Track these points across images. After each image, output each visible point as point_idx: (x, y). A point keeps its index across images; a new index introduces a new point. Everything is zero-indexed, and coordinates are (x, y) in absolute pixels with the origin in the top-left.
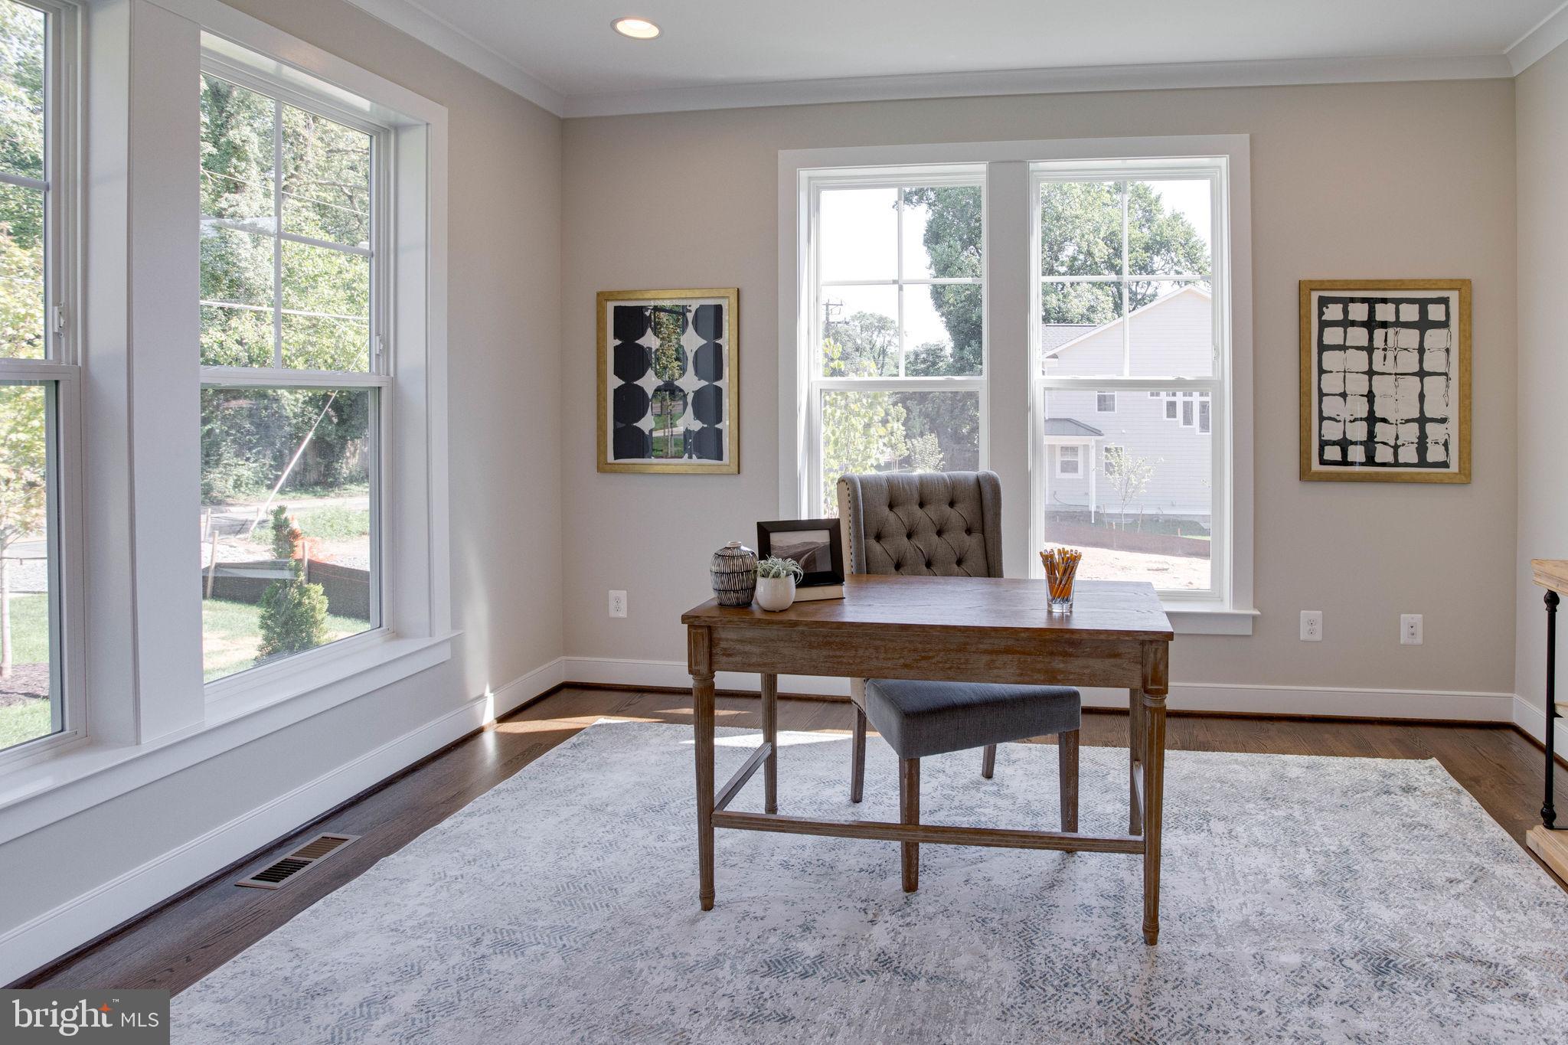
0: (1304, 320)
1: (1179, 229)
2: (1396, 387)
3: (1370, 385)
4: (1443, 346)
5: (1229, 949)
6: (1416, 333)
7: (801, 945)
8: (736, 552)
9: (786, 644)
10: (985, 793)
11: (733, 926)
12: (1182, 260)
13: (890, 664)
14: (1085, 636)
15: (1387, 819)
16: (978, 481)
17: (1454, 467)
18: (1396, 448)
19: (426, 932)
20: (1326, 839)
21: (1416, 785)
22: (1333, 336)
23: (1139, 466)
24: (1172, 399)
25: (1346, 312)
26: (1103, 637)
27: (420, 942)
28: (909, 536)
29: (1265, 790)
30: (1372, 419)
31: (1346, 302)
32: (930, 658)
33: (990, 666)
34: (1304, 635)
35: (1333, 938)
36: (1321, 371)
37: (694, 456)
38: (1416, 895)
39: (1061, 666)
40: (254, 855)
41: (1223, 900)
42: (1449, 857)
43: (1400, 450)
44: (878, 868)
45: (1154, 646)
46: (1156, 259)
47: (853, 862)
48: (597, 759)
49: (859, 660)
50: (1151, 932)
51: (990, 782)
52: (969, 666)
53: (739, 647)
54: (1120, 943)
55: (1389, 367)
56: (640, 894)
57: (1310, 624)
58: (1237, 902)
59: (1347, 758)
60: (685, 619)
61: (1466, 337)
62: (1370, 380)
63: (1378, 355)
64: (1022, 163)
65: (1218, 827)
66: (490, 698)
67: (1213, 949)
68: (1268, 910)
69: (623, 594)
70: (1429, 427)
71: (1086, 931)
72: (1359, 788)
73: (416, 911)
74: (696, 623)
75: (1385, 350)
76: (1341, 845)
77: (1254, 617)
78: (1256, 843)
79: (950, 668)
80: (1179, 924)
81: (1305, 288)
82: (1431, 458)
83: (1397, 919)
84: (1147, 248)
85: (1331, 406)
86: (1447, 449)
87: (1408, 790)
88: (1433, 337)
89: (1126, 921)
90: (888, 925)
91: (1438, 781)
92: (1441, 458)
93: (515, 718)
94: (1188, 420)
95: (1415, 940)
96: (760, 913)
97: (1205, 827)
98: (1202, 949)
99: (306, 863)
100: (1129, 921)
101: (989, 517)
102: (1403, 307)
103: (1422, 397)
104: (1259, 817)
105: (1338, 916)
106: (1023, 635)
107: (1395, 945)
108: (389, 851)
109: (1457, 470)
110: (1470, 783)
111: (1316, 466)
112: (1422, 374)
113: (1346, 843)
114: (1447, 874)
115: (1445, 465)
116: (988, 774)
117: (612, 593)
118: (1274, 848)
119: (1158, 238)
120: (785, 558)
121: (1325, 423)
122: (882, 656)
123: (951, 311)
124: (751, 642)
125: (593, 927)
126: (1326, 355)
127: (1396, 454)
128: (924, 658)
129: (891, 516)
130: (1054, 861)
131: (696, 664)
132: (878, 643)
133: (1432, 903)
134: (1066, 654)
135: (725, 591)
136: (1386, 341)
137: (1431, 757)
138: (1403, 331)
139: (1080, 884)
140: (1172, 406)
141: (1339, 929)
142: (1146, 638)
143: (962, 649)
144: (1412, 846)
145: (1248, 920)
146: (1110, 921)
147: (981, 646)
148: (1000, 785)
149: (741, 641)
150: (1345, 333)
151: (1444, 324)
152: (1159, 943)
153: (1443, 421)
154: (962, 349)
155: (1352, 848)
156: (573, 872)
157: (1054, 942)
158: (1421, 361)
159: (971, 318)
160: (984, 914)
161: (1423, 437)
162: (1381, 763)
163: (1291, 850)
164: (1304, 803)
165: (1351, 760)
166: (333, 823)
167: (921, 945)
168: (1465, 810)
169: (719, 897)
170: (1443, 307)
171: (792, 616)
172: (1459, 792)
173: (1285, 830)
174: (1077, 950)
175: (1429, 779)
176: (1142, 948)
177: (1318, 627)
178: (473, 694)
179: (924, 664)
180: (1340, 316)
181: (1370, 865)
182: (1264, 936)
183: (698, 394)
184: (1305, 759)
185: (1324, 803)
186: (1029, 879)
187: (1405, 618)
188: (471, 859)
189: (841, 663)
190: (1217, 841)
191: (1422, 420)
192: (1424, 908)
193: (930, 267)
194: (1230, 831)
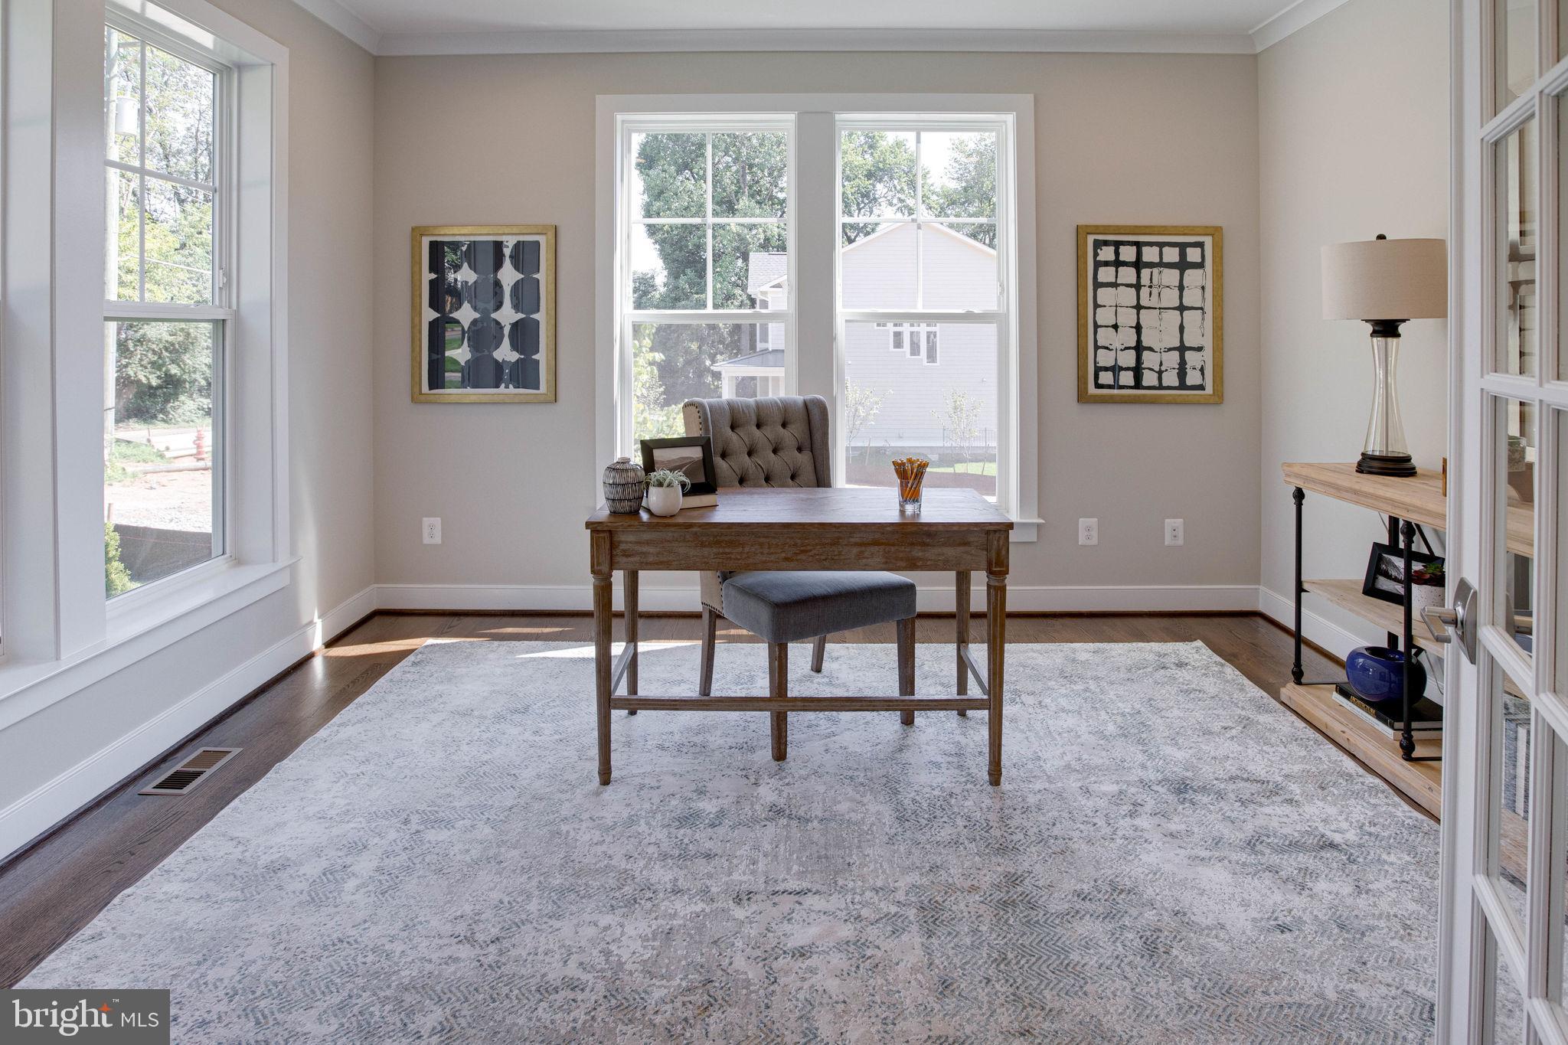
0: (1081, 260)
1: (903, 157)
2: (1160, 320)
3: (1138, 318)
4: (1200, 284)
5: (1059, 785)
6: (1176, 272)
7: (701, 805)
8: (627, 466)
9: (681, 544)
10: (819, 683)
11: (635, 794)
12: (906, 188)
13: (772, 558)
14: (941, 528)
15: (1168, 687)
16: (806, 404)
17: (1209, 390)
18: (1160, 373)
19: (354, 817)
20: (1120, 704)
21: (1187, 661)
22: (1106, 274)
23: (866, 399)
24: (898, 329)
25: (1117, 253)
26: (955, 528)
27: (352, 825)
28: (750, 454)
29: (1062, 671)
30: (1139, 348)
31: (1117, 244)
32: (806, 551)
33: (859, 556)
34: (1082, 541)
35: (1141, 773)
36: (1096, 306)
37: (511, 386)
38: (1200, 740)
39: (920, 554)
40: (144, 769)
41: (1046, 751)
42: (1220, 711)
43: (1164, 375)
44: (745, 746)
45: (997, 535)
46: (879, 186)
47: (721, 741)
48: (443, 674)
49: (744, 556)
50: (995, 774)
51: (820, 675)
52: (843, 557)
53: (637, 548)
54: (969, 786)
55: (1154, 302)
56: (539, 776)
57: (1087, 529)
58: (1058, 753)
59: (1127, 644)
60: (588, 525)
61: (1219, 276)
62: (1138, 314)
63: (1144, 292)
64: (828, 114)
65: (1029, 700)
66: (319, 624)
67: (1047, 785)
68: (1085, 757)
69: (437, 521)
70: (1188, 355)
71: (940, 780)
72: (1140, 666)
73: (334, 803)
74: (599, 528)
75: (1150, 287)
76: (1133, 708)
77: (1039, 526)
78: (1063, 710)
79: (826, 560)
80: (1014, 770)
81: (1081, 232)
82: (1189, 382)
83: (1188, 756)
84: (870, 175)
85: (1105, 336)
86: (1203, 374)
87: (1180, 665)
88: (1191, 275)
89: (971, 771)
90: (770, 785)
91: (1204, 657)
92: (1199, 382)
93: (340, 643)
94: (915, 349)
95: (1204, 770)
96: (654, 784)
97: (1018, 700)
98: (1038, 786)
99: (199, 774)
100: (974, 770)
101: (817, 436)
102: (1166, 249)
103: (1182, 328)
104: (1060, 691)
105: (1140, 758)
106: (888, 529)
107: (1189, 774)
108: (280, 759)
109: (1211, 392)
110: (1230, 658)
111: (1092, 390)
112: (1182, 308)
113: (1138, 706)
114: (1221, 724)
115: (1201, 387)
116: (817, 669)
117: (426, 521)
118: (1079, 713)
119: (881, 165)
120: (672, 470)
121: (1100, 351)
122: (766, 551)
123: (666, 238)
124: (648, 543)
125: (509, 804)
126: (1100, 291)
127: (1160, 379)
128: (803, 552)
129: (734, 437)
130: (896, 732)
131: (599, 564)
132: (762, 540)
133: (1213, 744)
134: (924, 544)
135: (620, 500)
136: (1151, 279)
137: (1195, 640)
138: (1166, 271)
139: (925, 747)
140: (898, 336)
141: (1144, 767)
142: (992, 528)
143: (835, 543)
144: (1191, 706)
145: (1069, 764)
146: (957, 771)
147: (852, 540)
148: (831, 677)
149: (638, 543)
150: (1117, 272)
151: (1200, 265)
152: (1002, 784)
153: (1200, 349)
154: (677, 277)
155: (1143, 709)
156: (467, 764)
157: (916, 788)
158: (1181, 297)
159: (687, 246)
160: (850, 773)
161: (1183, 363)
162: (1155, 646)
163: (1094, 713)
164: (1096, 678)
165: (1129, 645)
166: (205, 738)
167: (804, 798)
168: (1229, 678)
169: (615, 774)
170: (1199, 250)
171: (680, 520)
172: (1222, 665)
173: (1086, 699)
174: (937, 793)
175: (1197, 656)
176: (990, 788)
177: (1095, 534)
178: (305, 621)
179: (803, 557)
180: (1112, 257)
181: (1160, 721)
182: (1085, 774)
183: (515, 326)
184: (1091, 646)
185: (1113, 678)
186: (880, 747)
187: (1169, 523)
188: (364, 760)
189: (730, 558)
190: (1031, 710)
191: (1182, 349)
192: (1207, 747)
193: (644, 192)
194: (1040, 702)
